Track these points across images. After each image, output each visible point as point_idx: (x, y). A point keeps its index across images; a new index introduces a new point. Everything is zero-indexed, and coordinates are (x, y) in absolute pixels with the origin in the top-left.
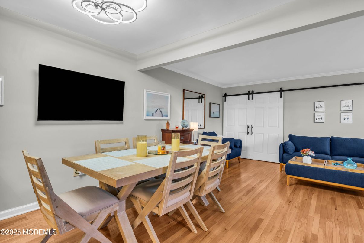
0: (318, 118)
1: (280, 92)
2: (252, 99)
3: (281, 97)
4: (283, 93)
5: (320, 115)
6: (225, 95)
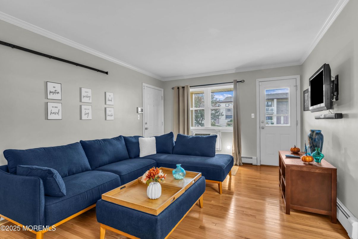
0: (53, 112)
5: (56, 107)
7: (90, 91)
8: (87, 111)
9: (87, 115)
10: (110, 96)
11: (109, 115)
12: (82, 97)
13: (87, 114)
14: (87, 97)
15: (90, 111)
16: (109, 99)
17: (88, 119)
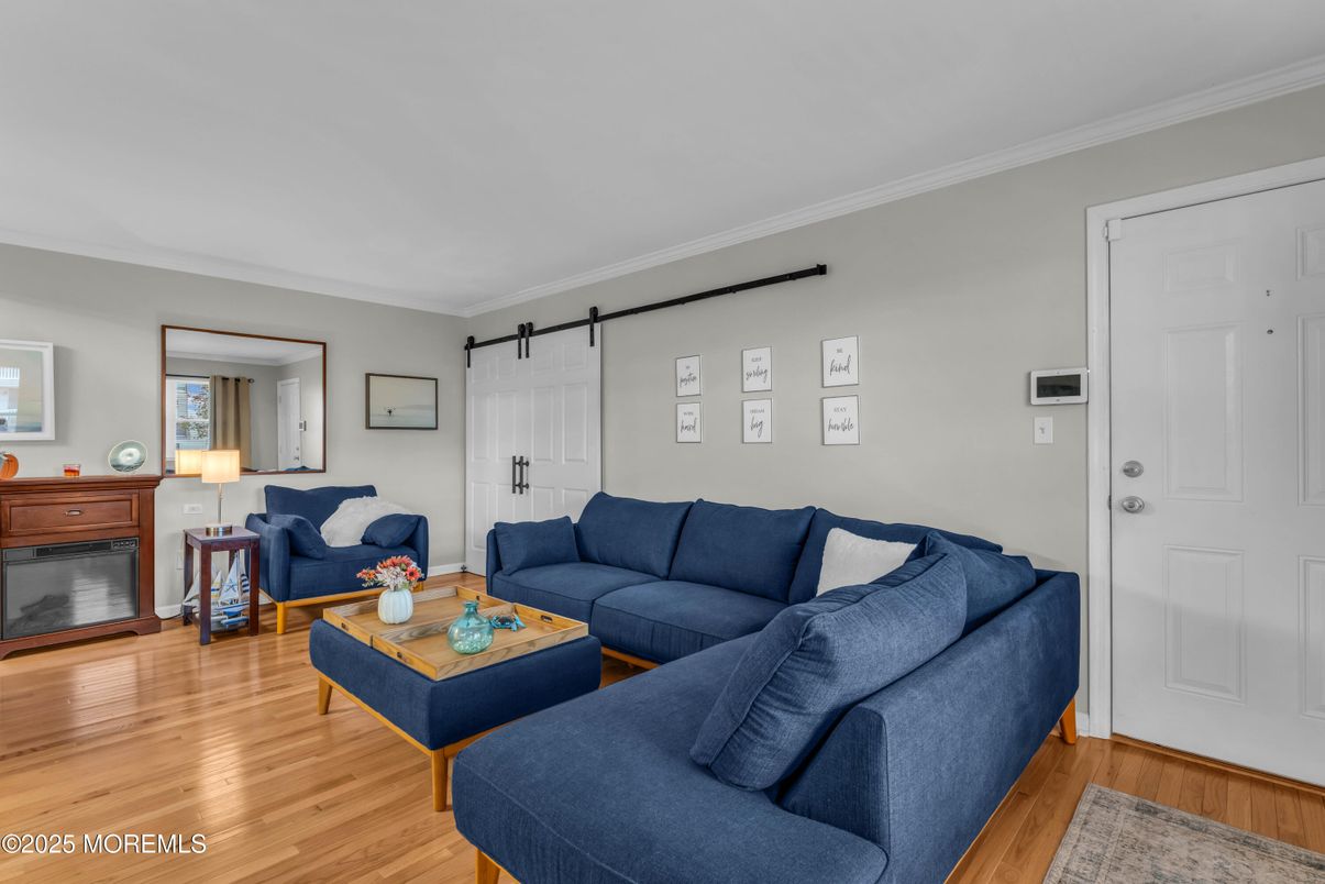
0: (684, 425)
1: (588, 326)
2: (527, 355)
3: (592, 344)
4: (597, 326)
5: (690, 414)
6: (471, 344)
7: (765, 353)
8: (758, 418)
9: (756, 430)
10: (839, 351)
11: (836, 427)
12: (745, 376)
13: (756, 426)
14: (758, 373)
15: (766, 417)
16: (836, 364)
17: (759, 440)
